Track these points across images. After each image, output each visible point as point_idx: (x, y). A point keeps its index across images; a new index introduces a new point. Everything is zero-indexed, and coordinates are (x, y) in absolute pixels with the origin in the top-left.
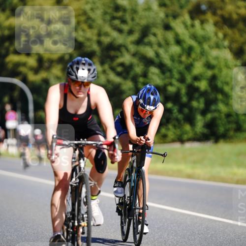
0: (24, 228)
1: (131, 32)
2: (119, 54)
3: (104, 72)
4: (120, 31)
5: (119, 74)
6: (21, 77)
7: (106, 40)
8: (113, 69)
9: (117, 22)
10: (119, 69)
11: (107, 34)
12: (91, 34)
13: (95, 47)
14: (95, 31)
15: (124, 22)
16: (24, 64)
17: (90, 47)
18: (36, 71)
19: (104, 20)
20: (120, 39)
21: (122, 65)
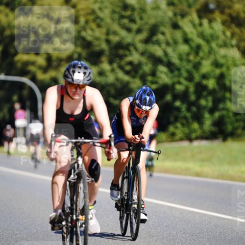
0: (33, 226)
1: (139, 31)
2: (127, 53)
3: (113, 70)
4: (129, 30)
5: (127, 73)
6: (30, 76)
7: (115, 39)
8: (121, 68)
9: (126, 21)
10: (128, 68)
11: (115, 33)
12: (99, 33)
13: (104, 46)
14: (104, 30)
15: (133, 21)
16: (33, 63)
17: (99, 46)
18: (45, 70)
19: (113, 19)
20: (128, 38)
21: (131, 63)
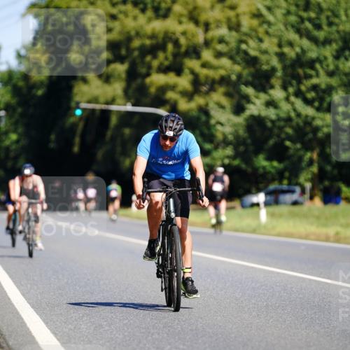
2: (313, 73)
5: (308, 102)
6: (168, 107)
10: (311, 95)
15: (318, 27)
18: (189, 96)
21: (315, 88)
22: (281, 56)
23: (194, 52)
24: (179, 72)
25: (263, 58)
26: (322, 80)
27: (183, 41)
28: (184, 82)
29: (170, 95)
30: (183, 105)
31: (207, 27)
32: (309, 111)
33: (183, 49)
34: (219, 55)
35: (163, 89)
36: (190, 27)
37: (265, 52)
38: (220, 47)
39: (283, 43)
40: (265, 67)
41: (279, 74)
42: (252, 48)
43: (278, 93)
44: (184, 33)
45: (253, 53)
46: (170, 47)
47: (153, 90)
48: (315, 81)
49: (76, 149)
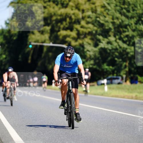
2: (126, 30)
3: (116, 41)
4: (127, 17)
5: (124, 42)
6: (67, 44)
7: (117, 22)
8: (120, 39)
11: (117, 18)
12: (109, 18)
13: (111, 26)
15: (128, 11)
16: (69, 36)
18: (76, 39)
21: (127, 36)
22: (113, 23)
23: (78, 22)
24: (72, 30)
25: (106, 24)
26: (130, 33)
27: (73, 17)
28: (74, 34)
29: (68, 39)
30: (73, 43)
31: (83, 11)
32: (125, 46)
33: (73, 20)
34: (88, 23)
35: (65, 37)
36: (76, 11)
37: (107, 22)
38: (89, 20)
39: (114, 18)
40: (107, 28)
41: (113, 30)
42: (102, 20)
43: (112, 39)
44: (74, 14)
45: (102, 22)
46: (68, 20)
47: (61, 37)
48: (127, 33)
49: (29, 61)
